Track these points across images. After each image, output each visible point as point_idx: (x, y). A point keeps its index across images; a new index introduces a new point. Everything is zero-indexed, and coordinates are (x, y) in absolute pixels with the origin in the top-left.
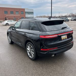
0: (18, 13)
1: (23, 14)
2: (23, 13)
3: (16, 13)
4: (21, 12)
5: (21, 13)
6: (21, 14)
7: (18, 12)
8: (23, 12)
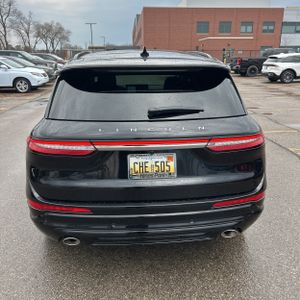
0: (249, 29)
1: (272, 31)
2: (271, 28)
3: (243, 29)
4: (265, 23)
5: (265, 28)
6: (264, 31)
7: (251, 23)
8: (273, 23)
